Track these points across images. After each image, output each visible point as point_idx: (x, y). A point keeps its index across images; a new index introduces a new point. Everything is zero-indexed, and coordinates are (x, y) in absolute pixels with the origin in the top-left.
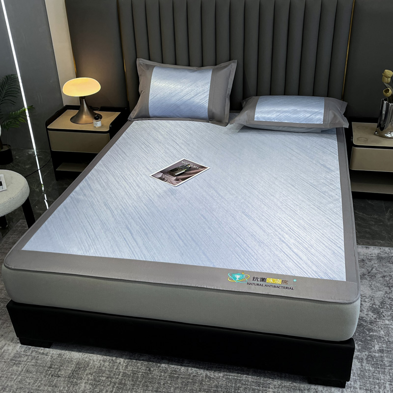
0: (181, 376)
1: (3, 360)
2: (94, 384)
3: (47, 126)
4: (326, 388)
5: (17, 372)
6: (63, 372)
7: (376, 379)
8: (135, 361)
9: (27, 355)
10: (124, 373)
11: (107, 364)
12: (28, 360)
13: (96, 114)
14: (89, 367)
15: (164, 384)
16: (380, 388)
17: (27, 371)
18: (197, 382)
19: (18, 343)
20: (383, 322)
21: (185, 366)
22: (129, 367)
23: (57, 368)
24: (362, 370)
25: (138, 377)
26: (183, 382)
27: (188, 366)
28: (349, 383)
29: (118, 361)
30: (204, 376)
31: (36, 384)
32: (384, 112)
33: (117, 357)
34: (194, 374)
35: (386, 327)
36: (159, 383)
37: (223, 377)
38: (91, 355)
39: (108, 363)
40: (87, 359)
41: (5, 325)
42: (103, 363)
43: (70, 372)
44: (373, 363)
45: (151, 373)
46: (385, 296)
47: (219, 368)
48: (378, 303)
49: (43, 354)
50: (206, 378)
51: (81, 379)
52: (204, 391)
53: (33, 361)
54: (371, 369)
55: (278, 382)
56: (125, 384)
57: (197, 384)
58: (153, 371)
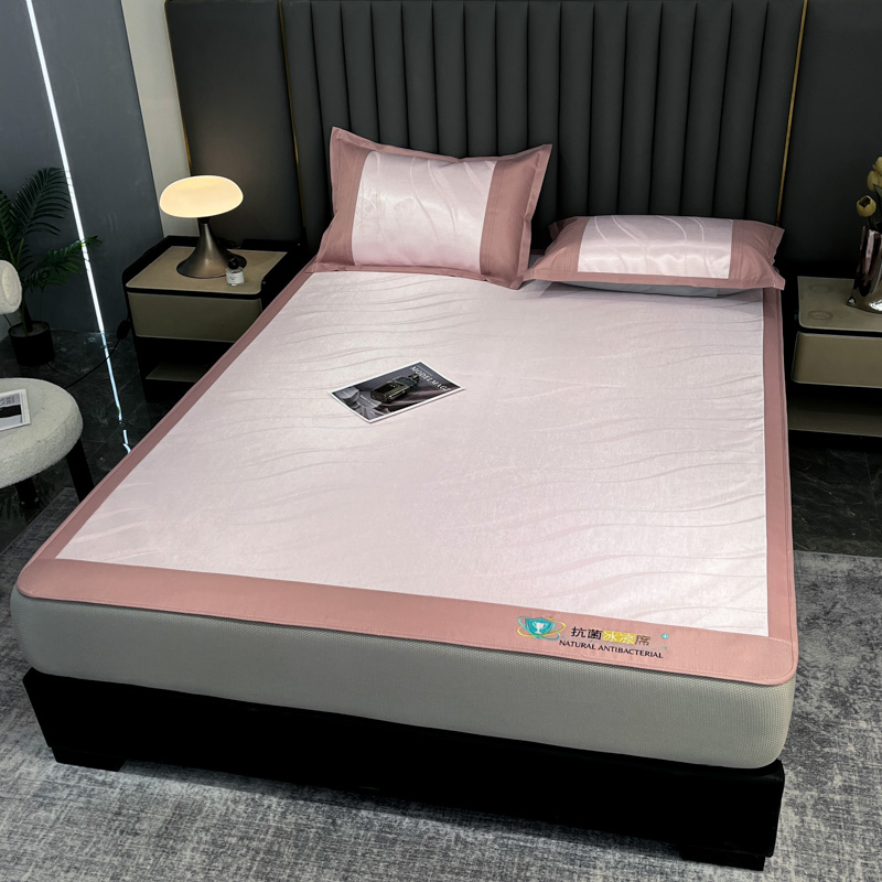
0: (402, 838)
1: (18, 797)
2: (213, 853)
3: (125, 281)
4: (720, 871)
5: (46, 821)
6: (145, 825)
7: (834, 852)
8: (302, 802)
9: (68, 786)
10: (277, 828)
11: (241, 808)
12: (72, 797)
13: (232, 255)
14: (203, 815)
15: (363, 855)
16: (841, 872)
17: (68, 821)
18: (437, 851)
19: (51, 758)
20: (853, 725)
21: (412, 816)
22: (289, 817)
23: (133, 816)
24: (803, 831)
25: (307, 839)
26: (407, 851)
27: (418, 816)
28: (772, 859)
29: (266, 802)
30: (453, 839)
31: (87, 850)
32: (869, 256)
33: (263, 794)
34: (431, 835)
35: (861, 736)
36: (354, 853)
37: (494, 841)
38: (207, 787)
39: (243, 807)
40: (198, 798)
41: (24, 719)
42: (233, 806)
43: (160, 825)
44: (828, 815)
45: (336, 831)
46: (862, 666)
47: (486, 821)
48: (843, 681)
49: (104, 783)
50: (456, 844)
51: (185, 839)
52: (451, 872)
53: (82, 799)
54: (823, 829)
55: (614, 855)
56: (279, 854)
57: (436, 857)
58: (340, 826)
